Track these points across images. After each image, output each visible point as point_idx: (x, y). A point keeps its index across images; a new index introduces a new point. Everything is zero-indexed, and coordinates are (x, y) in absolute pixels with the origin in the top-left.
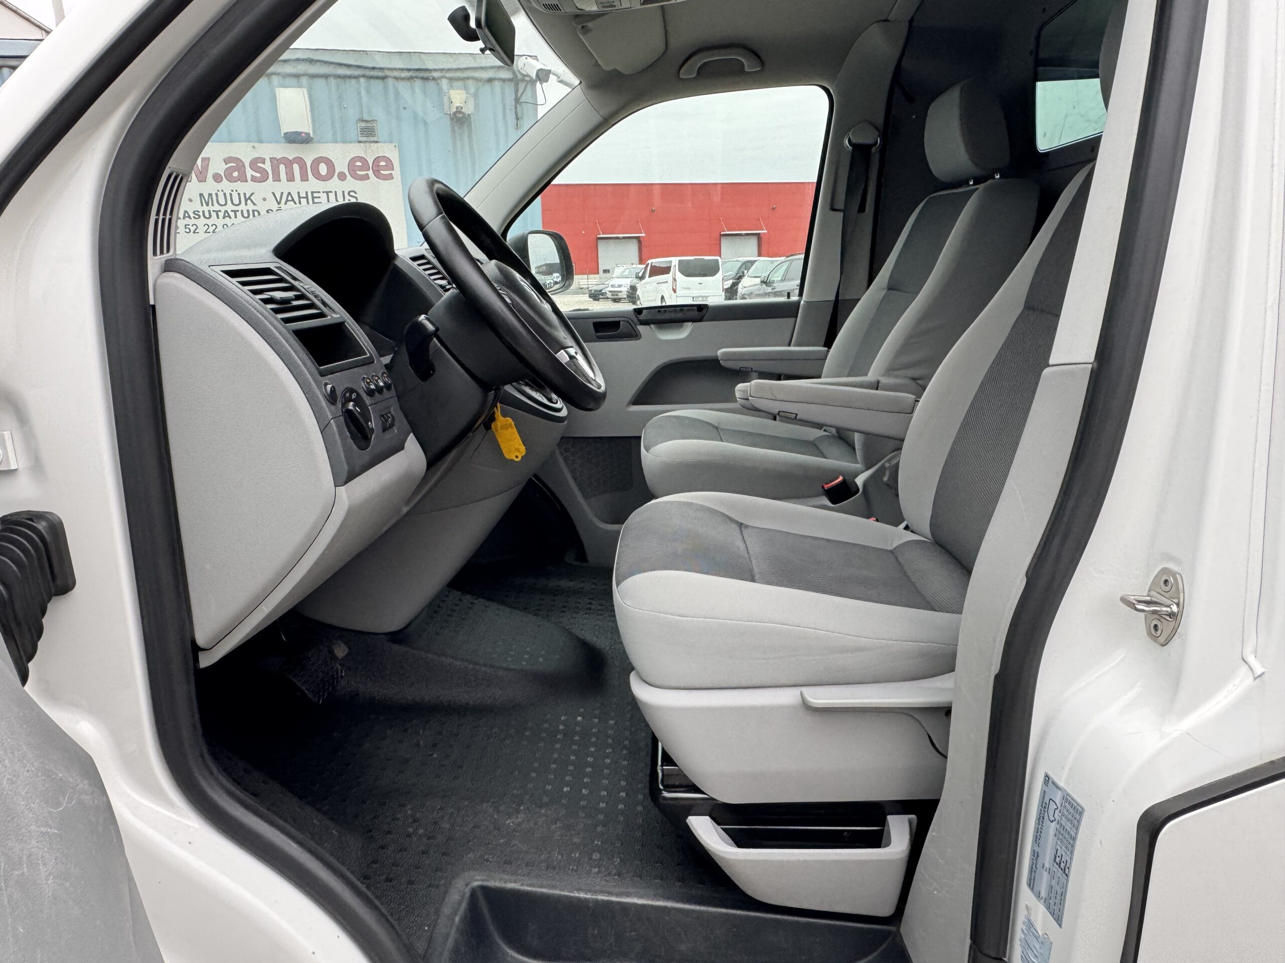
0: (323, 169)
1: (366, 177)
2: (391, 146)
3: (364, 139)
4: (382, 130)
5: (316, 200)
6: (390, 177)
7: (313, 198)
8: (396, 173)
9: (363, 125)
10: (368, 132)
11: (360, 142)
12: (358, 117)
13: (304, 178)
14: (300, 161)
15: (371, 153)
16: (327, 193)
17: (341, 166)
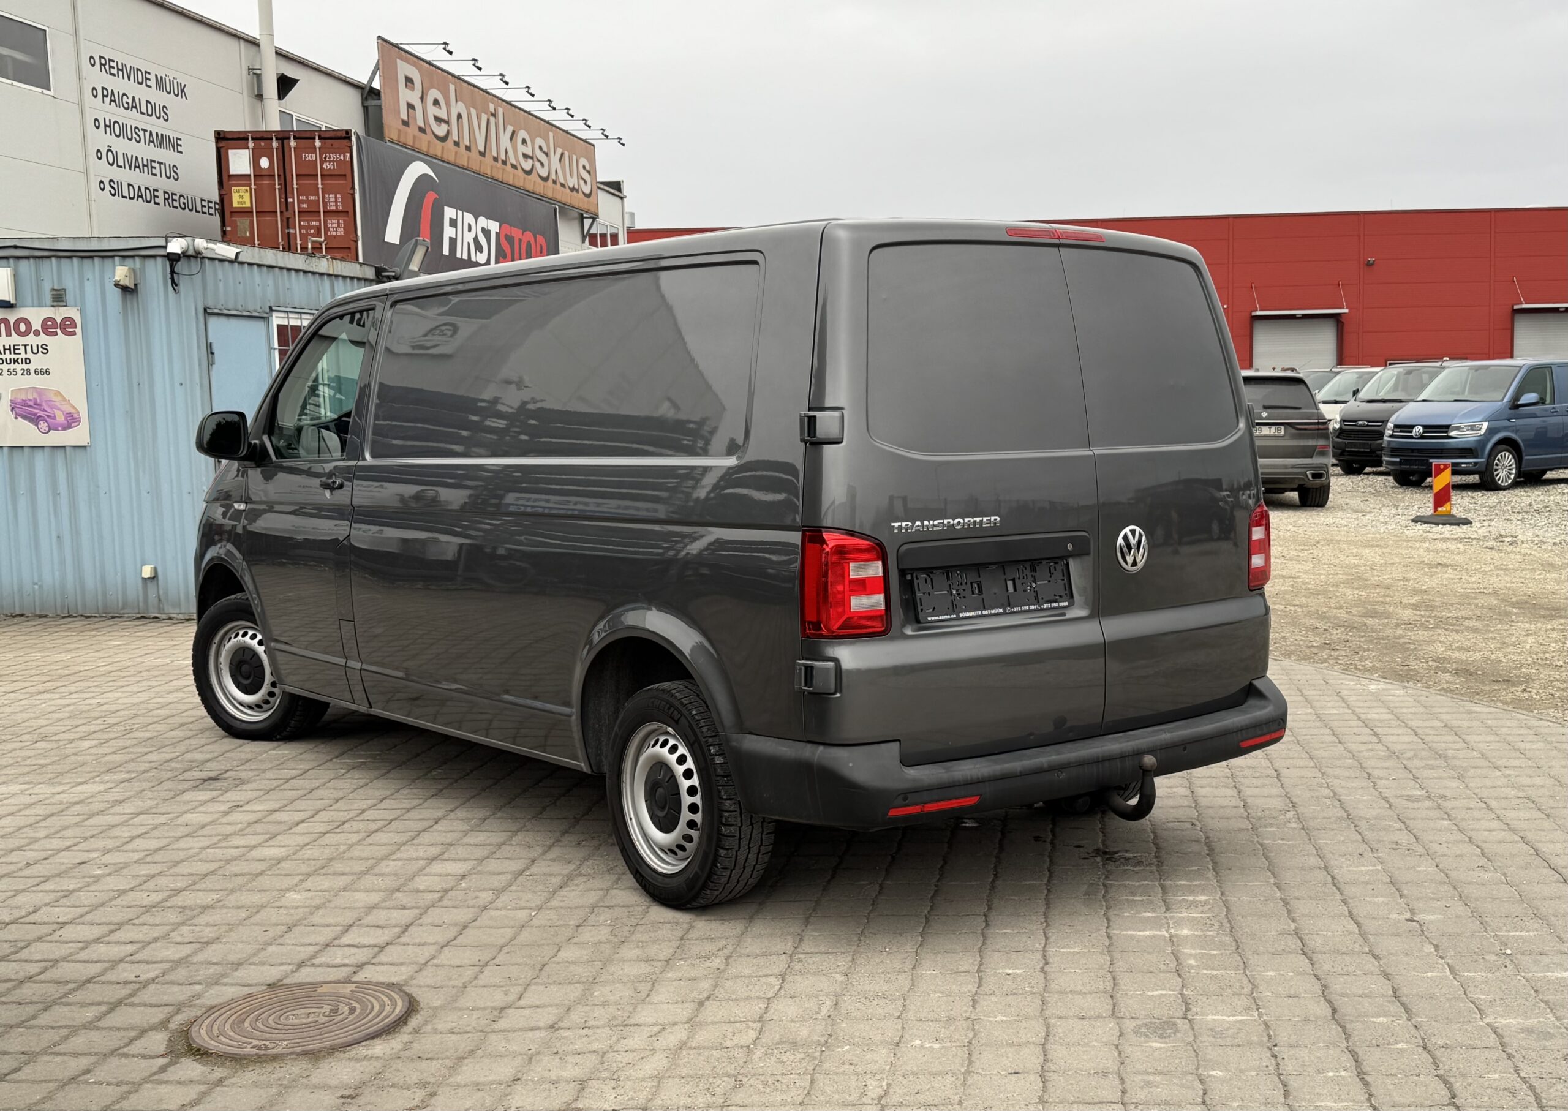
0: (23, 327)
1: (55, 334)
2: (75, 309)
3: (55, 304)
4: (70, 297)
5: (17, 351)
6: (74, 333)
7: (15, 349)
8: (78, 330)
9: (55, 292)
10: (59, 298)
11: (53, 306)
12: (51, 287)
13: (9, 334)
14: (5, 321)
15: (59, 314)
16: (25, 346)
17: (36, 325)
